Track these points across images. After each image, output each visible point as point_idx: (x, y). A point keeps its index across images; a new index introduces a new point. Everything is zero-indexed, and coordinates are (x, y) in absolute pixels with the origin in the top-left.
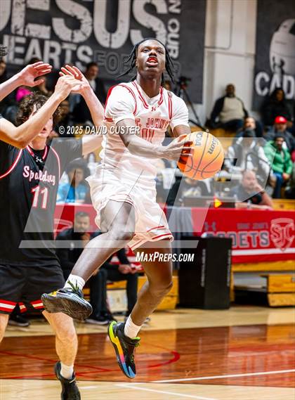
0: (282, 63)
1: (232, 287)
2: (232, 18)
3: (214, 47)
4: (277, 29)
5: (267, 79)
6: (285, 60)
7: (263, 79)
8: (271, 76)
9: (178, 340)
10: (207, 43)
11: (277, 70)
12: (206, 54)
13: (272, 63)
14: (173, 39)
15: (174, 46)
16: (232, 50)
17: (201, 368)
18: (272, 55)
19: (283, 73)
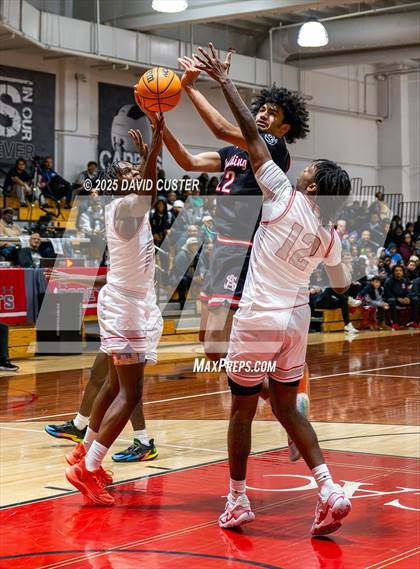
0: (122, 142)
1: (84, 336)
2: (77, 105)
3: (62, 131)
4: (117, 114)
5: (110, 156)
6: (125, 140)
7: (106, 156)
8: (113, 153)
9: (37, 384)
10: (57, 127)
11: (118, 148)
12: (56, 136)
13: (113, 142)
14: (27, 124)
15: (28, 130)
16: (79, 132)
17: (59, 406)
18: (113, 135)
19: (123, 150)
